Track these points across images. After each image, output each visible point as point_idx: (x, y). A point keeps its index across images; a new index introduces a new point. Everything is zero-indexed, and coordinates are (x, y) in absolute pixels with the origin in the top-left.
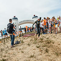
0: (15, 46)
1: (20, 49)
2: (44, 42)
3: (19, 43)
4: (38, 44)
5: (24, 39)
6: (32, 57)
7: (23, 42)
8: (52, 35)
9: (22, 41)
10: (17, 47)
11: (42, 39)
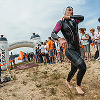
0: (2, 85)
1: (10, 91)
2: (49, 78)
3: (9, 80)
4: (39, 82)
5: (17, 73)
7: (15, 79)
8: (62, 65)
10: (5, 87)
11: (46, 73)
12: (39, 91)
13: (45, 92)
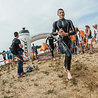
1: (33, 80)
3: (32, 71)
4: (62, 72)
5: (40, 64)
6: (50, 92)
7: (37, 69)
8: (84, 56)
9: (37, 67)
10: (27, 77)
12: (61, 81)
13: (67, 82)
